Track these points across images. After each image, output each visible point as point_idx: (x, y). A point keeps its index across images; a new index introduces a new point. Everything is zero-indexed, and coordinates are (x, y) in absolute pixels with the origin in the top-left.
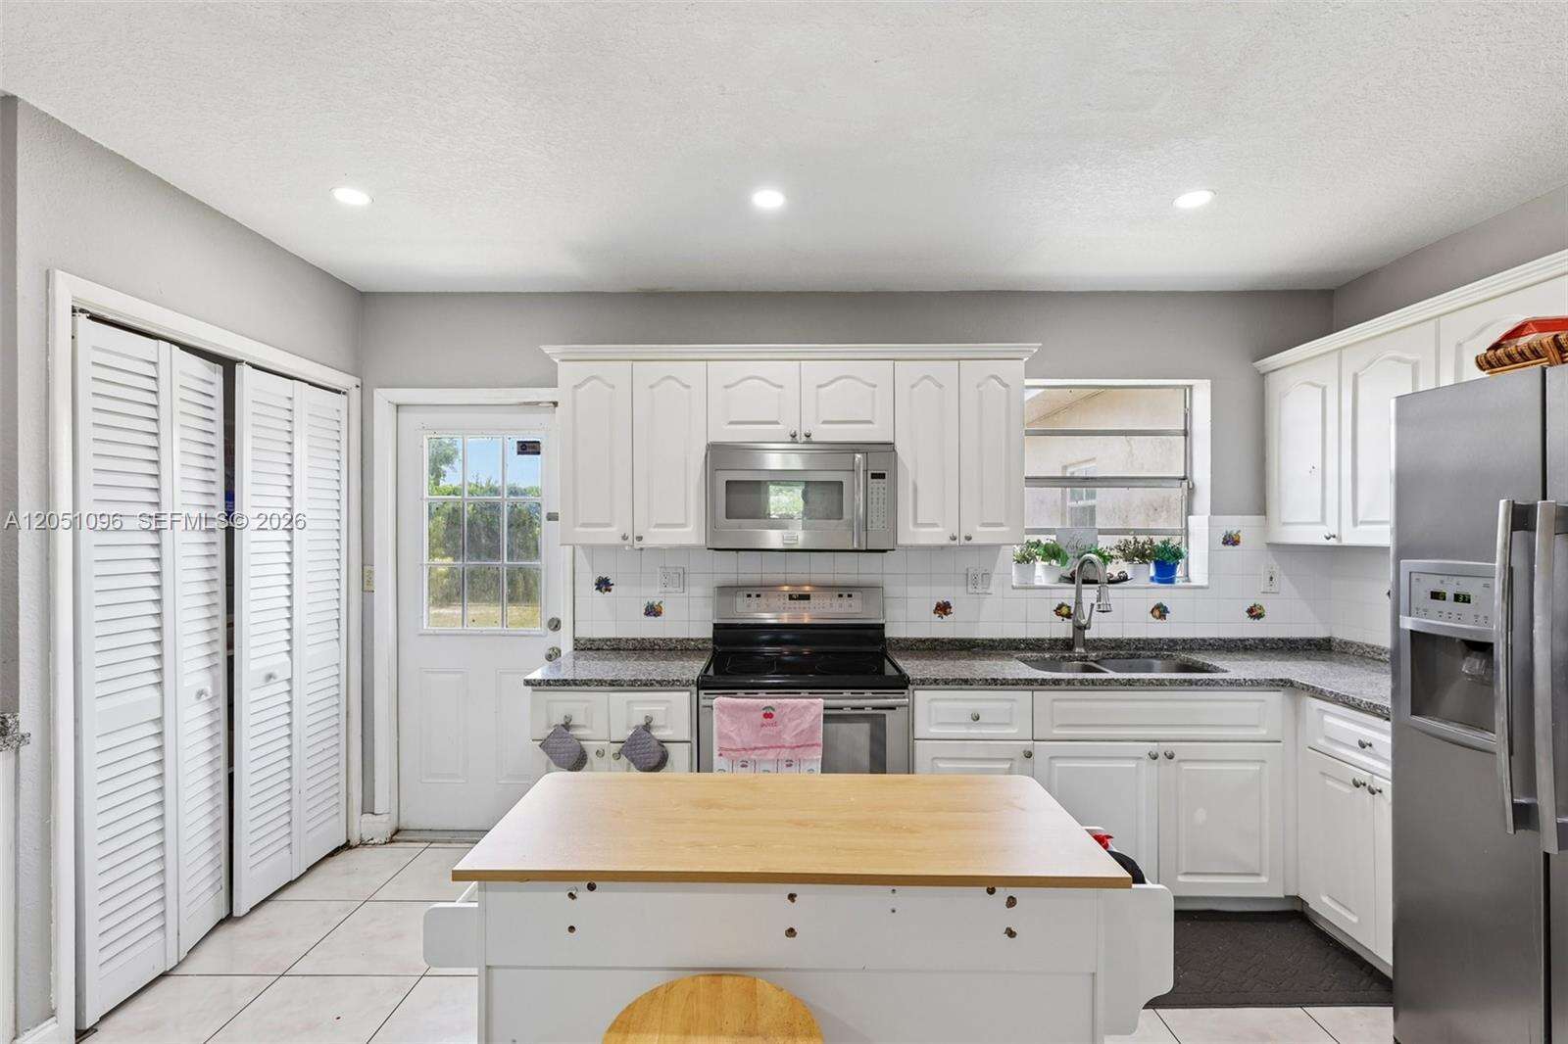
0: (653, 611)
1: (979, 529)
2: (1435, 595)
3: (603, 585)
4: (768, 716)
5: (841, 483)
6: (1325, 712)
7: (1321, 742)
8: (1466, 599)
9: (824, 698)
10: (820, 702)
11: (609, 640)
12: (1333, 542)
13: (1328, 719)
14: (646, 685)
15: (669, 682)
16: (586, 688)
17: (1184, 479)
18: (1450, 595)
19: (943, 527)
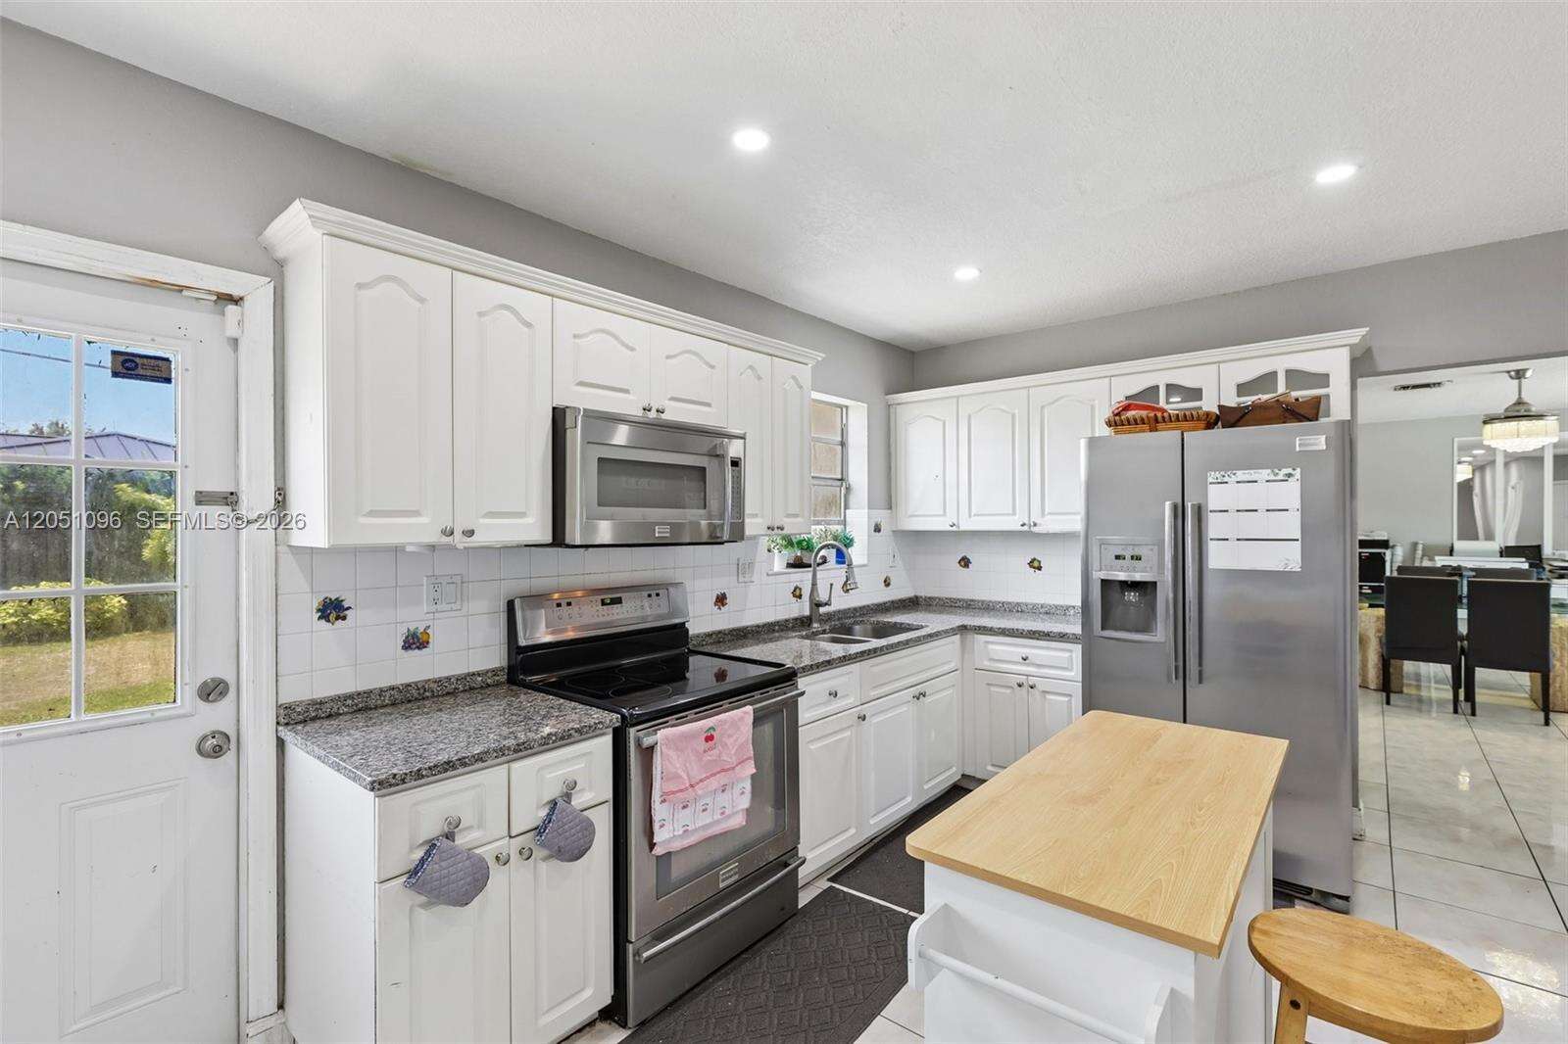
0: (415, 642)
1: (786, 520)
2: (1118, 557)
3: (332, 610)
4: (710, 738)
5: (704, 469)
6: (987, 642)
7: (987, 664)
8: (1139, 558)
9: (751, 704)
10: (749, 709)
11: (351, 696)
12: (954, 528)
13: (990, 647)
14: (562, 738)
15: (590, 727)
16: (481, 765)
17: (841, 480)
18: (1128, 557)
19: (762, 517)
